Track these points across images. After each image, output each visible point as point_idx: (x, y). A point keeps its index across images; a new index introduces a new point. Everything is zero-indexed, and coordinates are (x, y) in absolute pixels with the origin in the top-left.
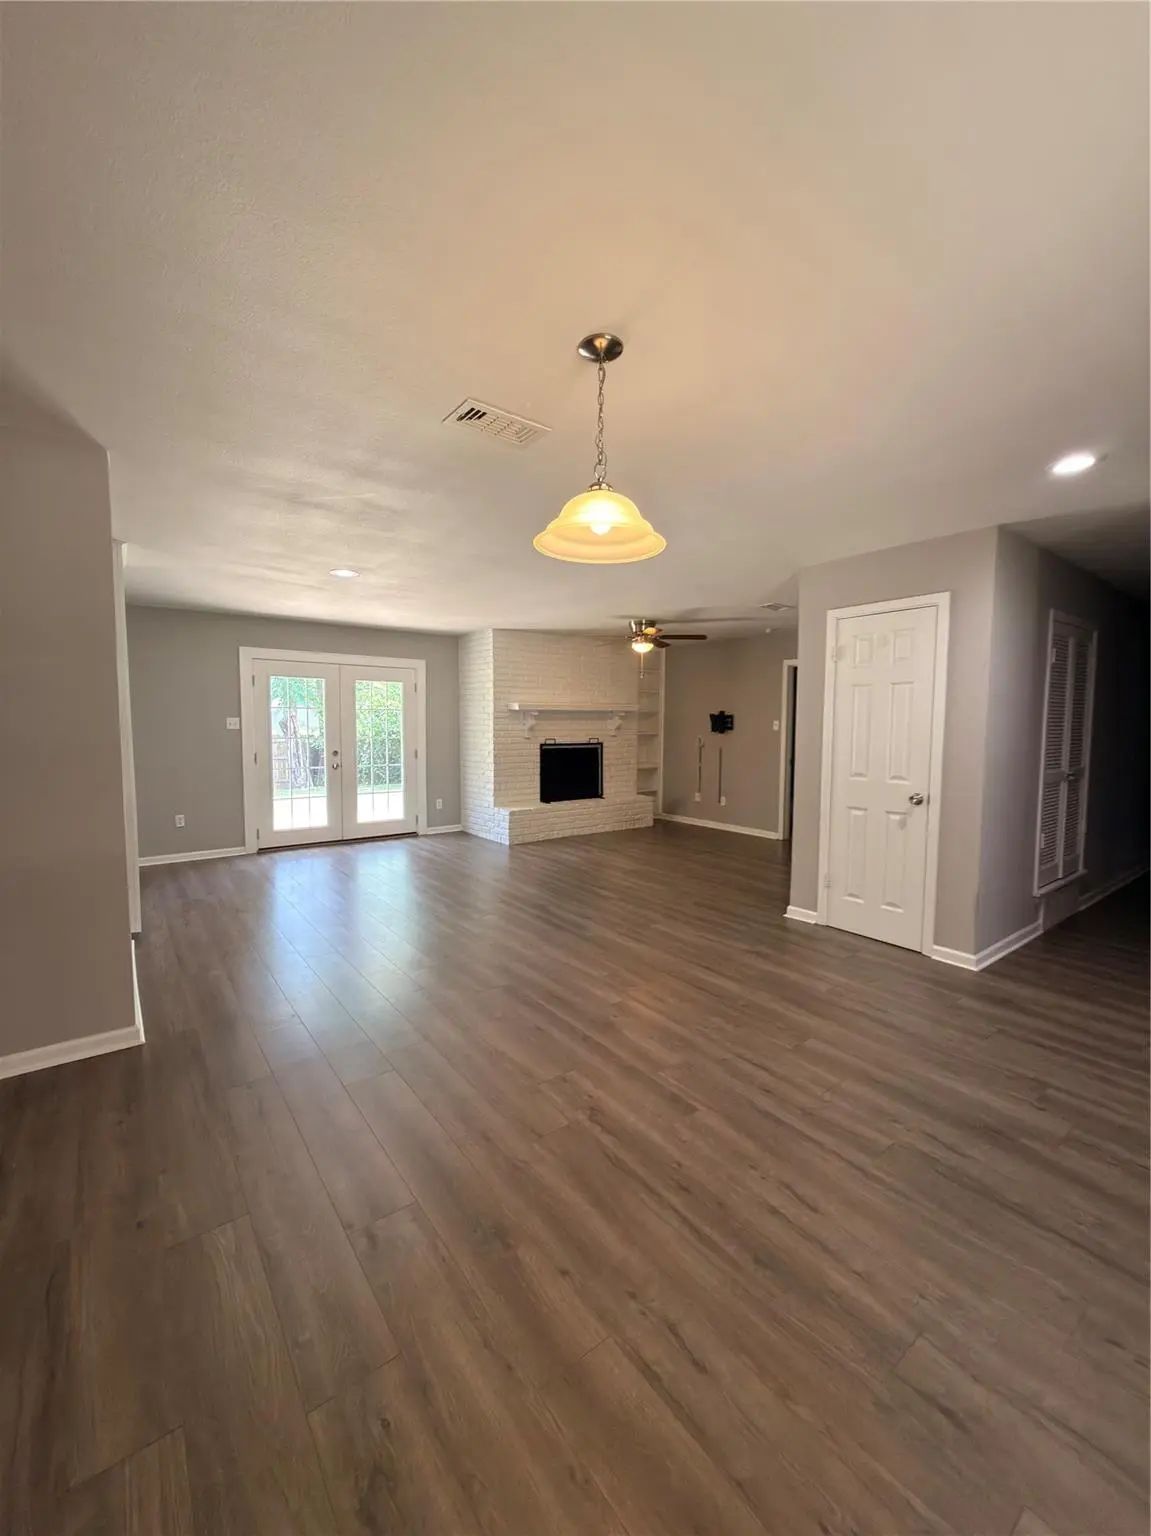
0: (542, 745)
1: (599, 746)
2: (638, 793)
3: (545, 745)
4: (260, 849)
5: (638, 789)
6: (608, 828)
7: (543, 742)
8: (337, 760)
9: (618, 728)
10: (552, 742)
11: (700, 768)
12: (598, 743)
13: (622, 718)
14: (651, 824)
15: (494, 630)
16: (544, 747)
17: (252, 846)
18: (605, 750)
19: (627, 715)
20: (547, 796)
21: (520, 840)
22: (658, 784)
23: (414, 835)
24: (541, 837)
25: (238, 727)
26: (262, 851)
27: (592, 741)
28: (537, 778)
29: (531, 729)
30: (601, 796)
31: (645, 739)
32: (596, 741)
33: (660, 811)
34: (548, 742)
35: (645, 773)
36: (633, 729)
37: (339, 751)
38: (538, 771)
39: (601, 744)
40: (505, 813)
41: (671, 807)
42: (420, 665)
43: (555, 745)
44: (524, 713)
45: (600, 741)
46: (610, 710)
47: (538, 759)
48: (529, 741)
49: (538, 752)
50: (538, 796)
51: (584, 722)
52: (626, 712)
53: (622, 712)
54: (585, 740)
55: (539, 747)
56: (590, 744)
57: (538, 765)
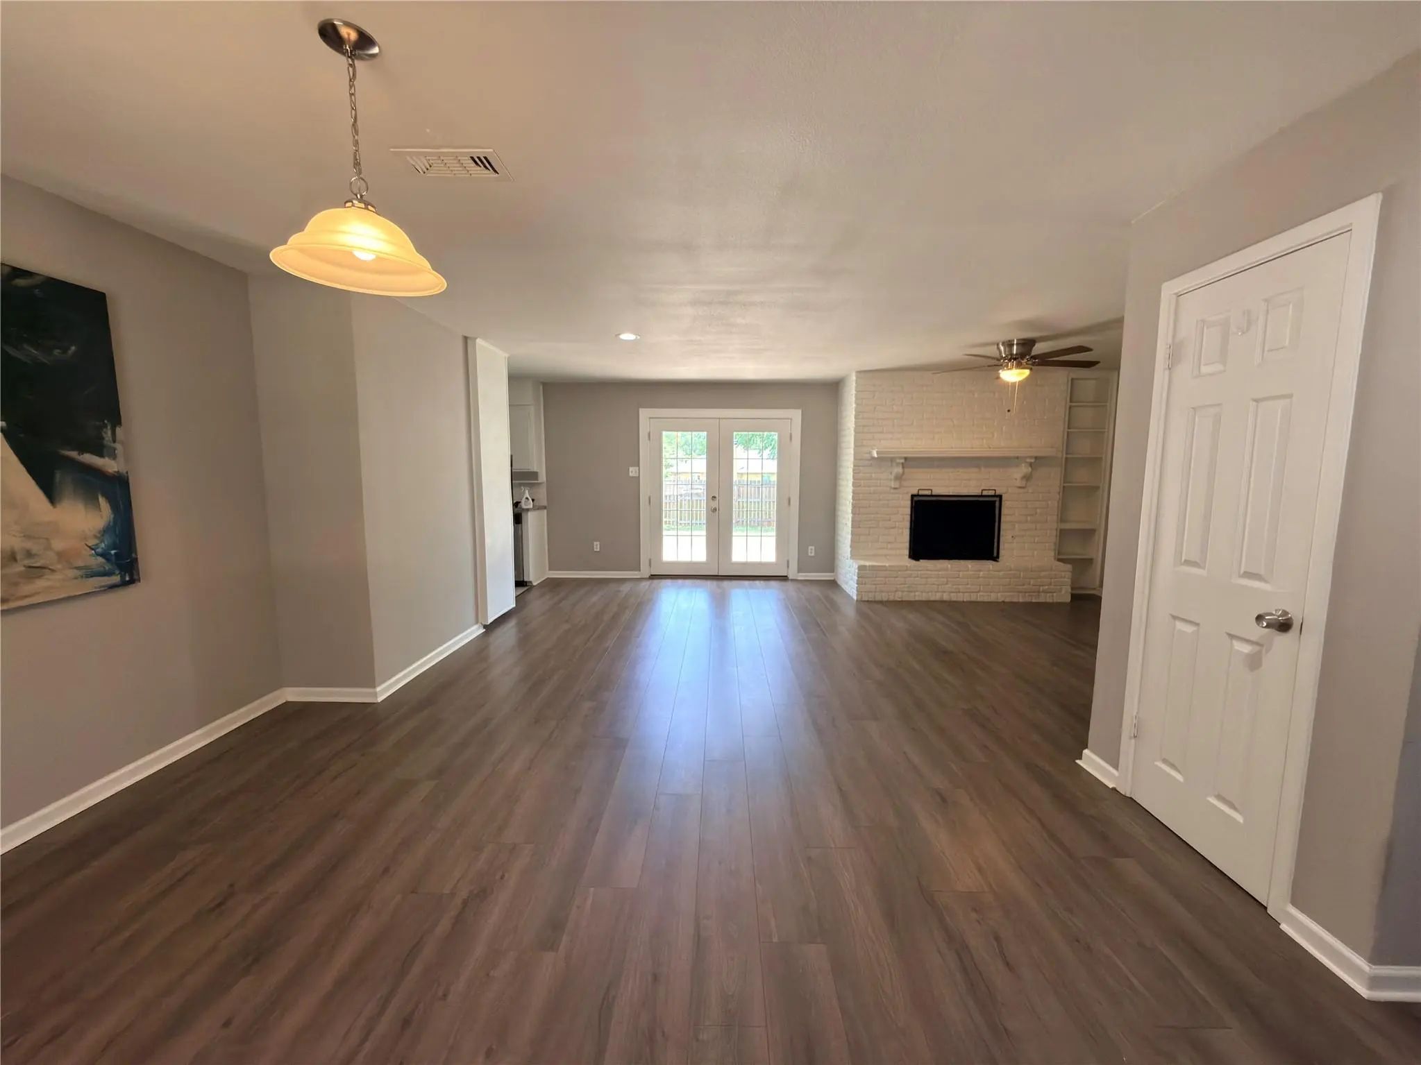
0: (913, 496)
1: (998, 499)
2: (1059, 560)
3: (918, 495)
4: (651, 575)
5: (1056, 554)
6: (993, 597)
7: (915, 492)
8: (715, 504)
9: (1027, 478)
10: (928, 493)
12: (995, 496)
13: (1031, 465)
14: (1068, 599)
15: (859, 372)
16: (915, 499)
17: (645, 571)
18: (1005, 504)
19: (1038, 462)
20: (918, 552)
21: (870, 597)
22: (1096, 550)
23: (784, 578)
25: (637, 475)
26: (653, 577)
27: (985, 493)
28: (907, 533)
29: (899, 478)
30: (996, 559)
32: (992, 493)
34: (922, 493)
35: (1072, 536)
36: (1052, 479)
37: (717, 496)
38: (908, 524)
39: (1000, 497)
40: (855, 567)
42: (796, 415)
43: (932, 496)
44: (884, 460)
45: (998, 493)
46: (1017, 455)
47: (908, 511)
48: (895, 491)
49: (909, 503)
50: (907, 552)
51: (975, 470)
52: (1036, 458)
53: (1031, 457)
54: (977, 491)
55: (909, 498)
56: (982, 496)
57: (908, 518)
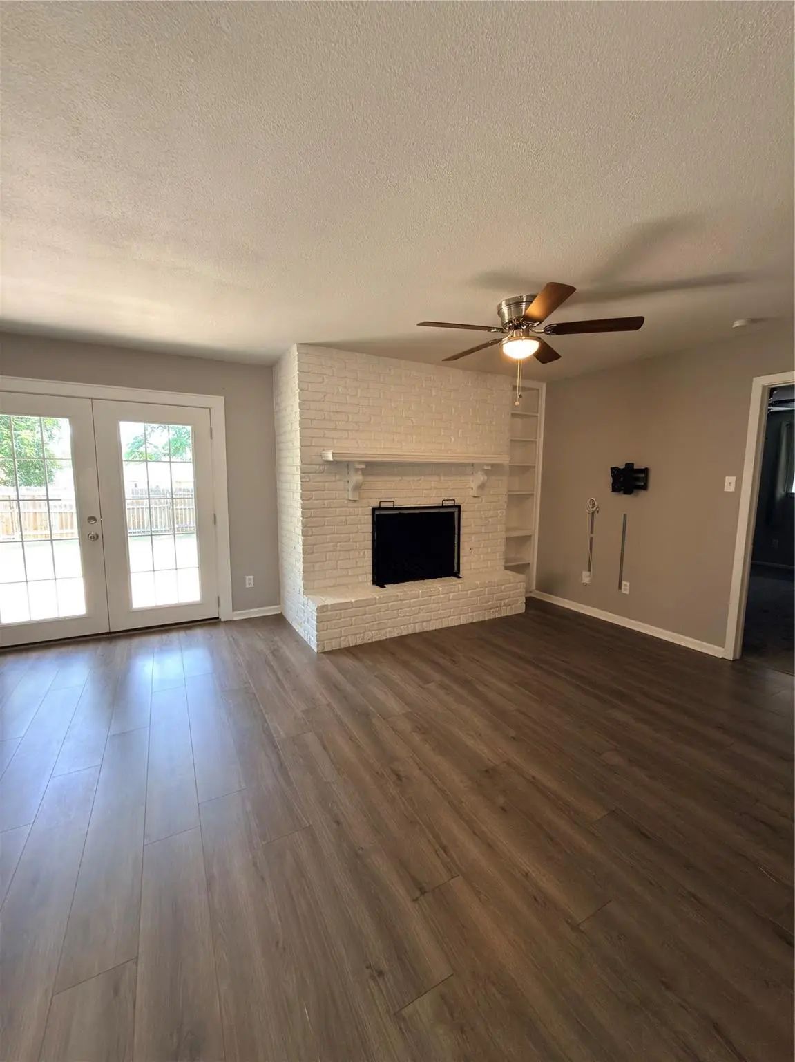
0: (374, 510)
1: (456, 510)
2: (506, 569)
3: (380, 509)
5: (507, 560)
7: (376, 505)
8: (95, 529)
9: (482, 487)
10: (390, 505)
11: (591, 538)
12: (454, 506)
13: (487, 473)
15: (301, 345)
16: (377, 513)
18: (463, 515)
20: (382, 577)
21: (335, 645)
22: (531, 555)
23: (213, 622)
27: (446, 504)
29: (357, 488)
30: (456, 574)
31: (517, 500)
32: (451, 503)
33: (534, 587)
34: (383, 505)
35: (517, 542)
36: (501, 487)
37: (98, 517)
39: (459, 507)
40: (313, 607)
41: (547, 584)
42: (217, 403)
43: (394, 509)
45: (457, 503)
46: (471, 462)
47: (369, 528)
48: (355, 505)
49: (370, 518)
50: (370, 577)
51: (436, 478)
52: (492, 465)
53: (488, 465)
54: (438, 503)
55: (370, 513)
56: (443, 507)
57: (369, 537)
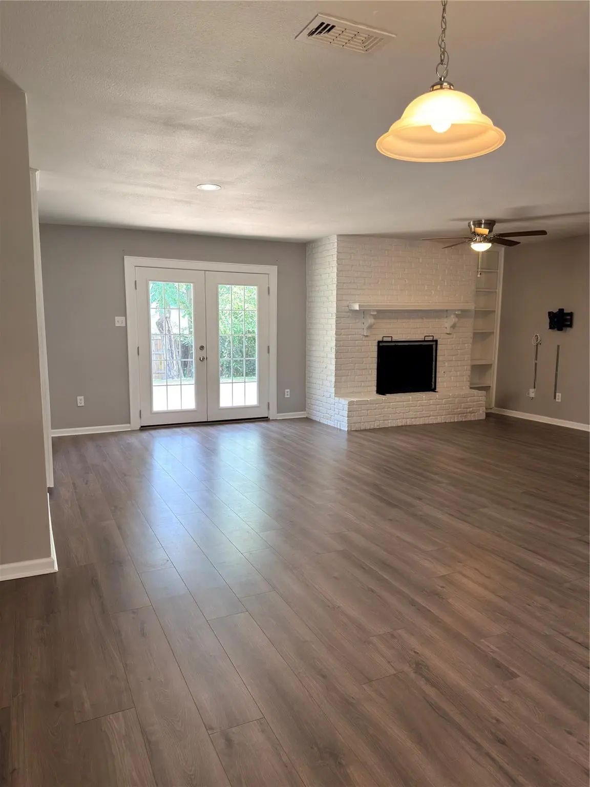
0: (379, 342)
1: (434, 343)
2: (471, 388)
3: (382, 342)
4: (142, 427)
5: (471, 384)
6: (440, 420)
7: (381, 339)
8: (203, 354)
9: (454, 326)
10: (389, 339)
11: (536, 364)
12: (433, 341)
13: (457, 316)
14: (483, 417)
15: (339, 236)
16: (381, 345)
17: (136, 424)
18: (439, 347)
19: (463, 314)
20: (382, 389)
21: (357, 427)
22: (492, 380)
23: (265, 419)
24: (376, 425)
25: (124, 325)
26: (144, 428)
27: (427, 339)
28: (375, 372)
29: (370, 327)
30: (434, 390)
31: (480, 337)
32: (431, 338)
33: (493, 405)
34: (385, 339)
35: (480, 369)
36: (468, 327)
37: (205, 346)
38: (375, 366)
39: (436, 341)
40: (344, 402)
41: (503, 402)
42: (273, 270)
43: (392, 342)
44: (363, 313)
45: (435, 339)
46: (446, 308)
47: (375, 354)
48: (367, 339)
49: (375, 348)
50: (375, 388)
51: (420, 320)
52: (462, 311)
53: (459, 310)
54: (420, 337)
55: (376, 344)
56: (425, 341)
57: (375, 360)
